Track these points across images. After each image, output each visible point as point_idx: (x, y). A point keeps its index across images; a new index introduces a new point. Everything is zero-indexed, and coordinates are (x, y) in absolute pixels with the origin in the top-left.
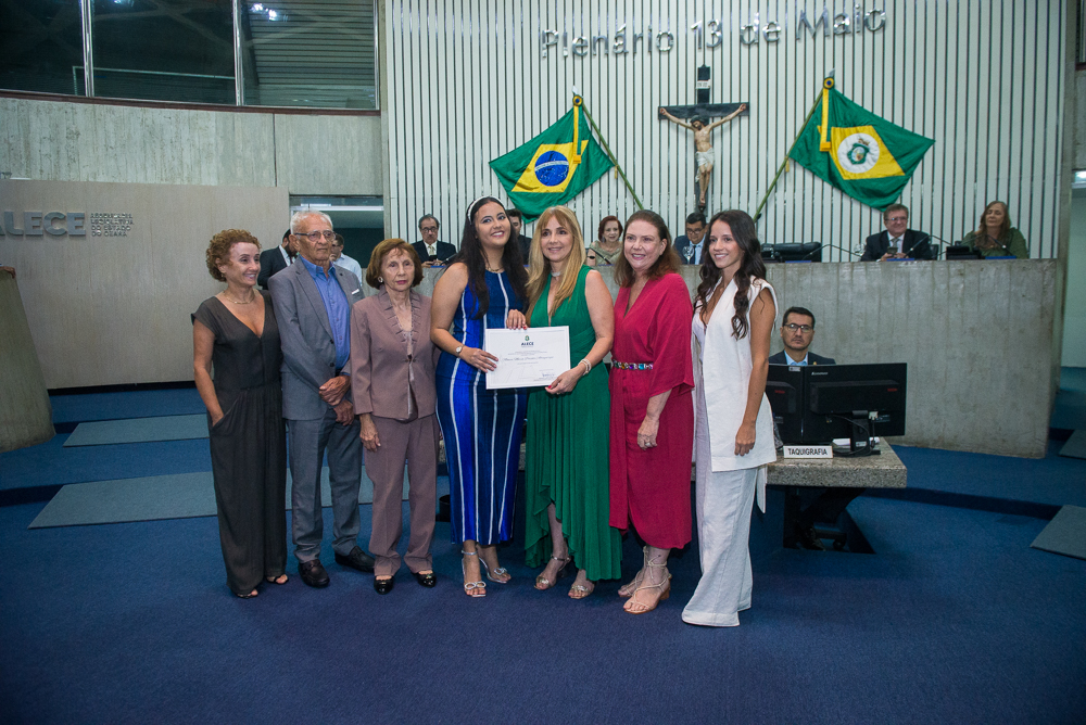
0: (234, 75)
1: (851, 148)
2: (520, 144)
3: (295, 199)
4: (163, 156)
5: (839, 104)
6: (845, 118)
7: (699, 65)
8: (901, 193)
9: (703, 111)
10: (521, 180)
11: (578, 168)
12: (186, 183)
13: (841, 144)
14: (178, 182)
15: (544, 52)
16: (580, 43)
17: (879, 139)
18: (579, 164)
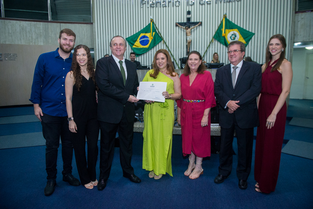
0: (48, 11)
1: (231, 35)
2: (135, 33)
4: (26, 36)
5: (228, 23)
6: (229, 27)
7: (188, 10)
9: (188, 24)
10: (135, 44)
11: (152, 41)
12: (34, 44)
14: (31, 44)
15: (142, 6)
16: (152, 3)
17: (239, 33)
18: (152, 39)
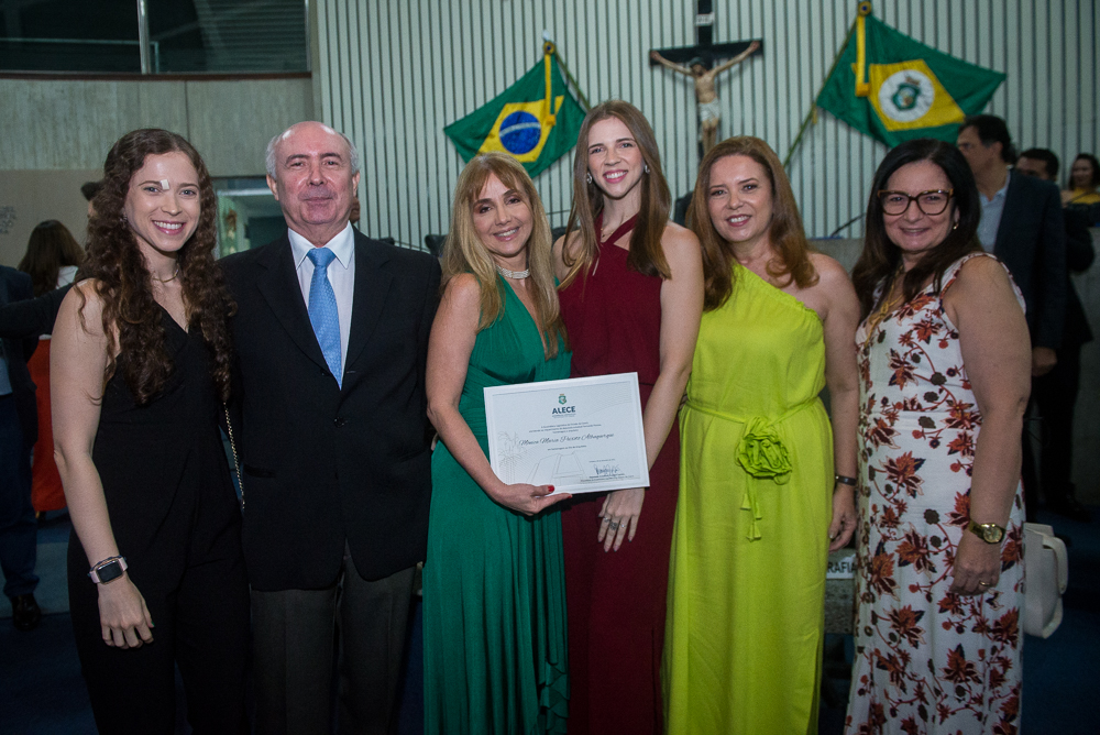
2: (480, 104)
4: (56, 136)
5: (879, 36)
6: (887, 52)
10: (484, 148)
11: (552, 131)
13: (884, 86)
18: (553, 127)
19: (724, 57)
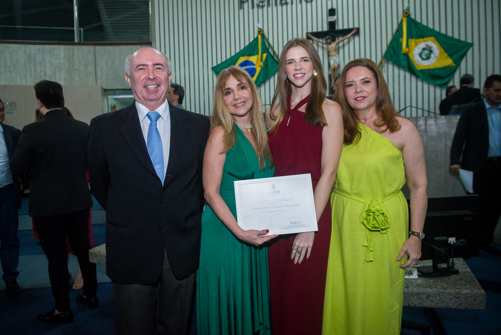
1: (421, 51)
2: (228, 57)
3: (107, 92)
5: (413, 26)
6: (417, 33)
7: (329, 8)
8: (453, 76)
9: (332, 34)
11: (261, 69)
13: (416, 49)
15: (241, 6)
17: (439, 45)
18: (262, 67)
19: (341, 36)
